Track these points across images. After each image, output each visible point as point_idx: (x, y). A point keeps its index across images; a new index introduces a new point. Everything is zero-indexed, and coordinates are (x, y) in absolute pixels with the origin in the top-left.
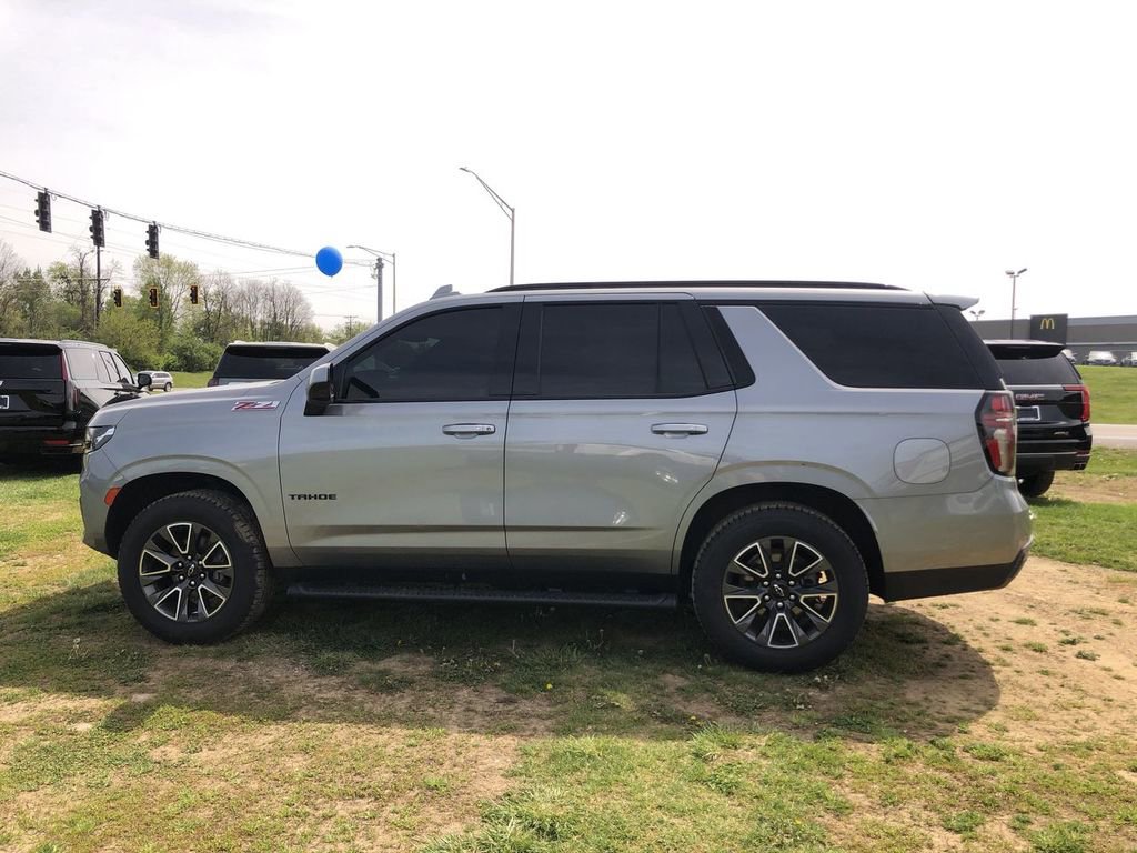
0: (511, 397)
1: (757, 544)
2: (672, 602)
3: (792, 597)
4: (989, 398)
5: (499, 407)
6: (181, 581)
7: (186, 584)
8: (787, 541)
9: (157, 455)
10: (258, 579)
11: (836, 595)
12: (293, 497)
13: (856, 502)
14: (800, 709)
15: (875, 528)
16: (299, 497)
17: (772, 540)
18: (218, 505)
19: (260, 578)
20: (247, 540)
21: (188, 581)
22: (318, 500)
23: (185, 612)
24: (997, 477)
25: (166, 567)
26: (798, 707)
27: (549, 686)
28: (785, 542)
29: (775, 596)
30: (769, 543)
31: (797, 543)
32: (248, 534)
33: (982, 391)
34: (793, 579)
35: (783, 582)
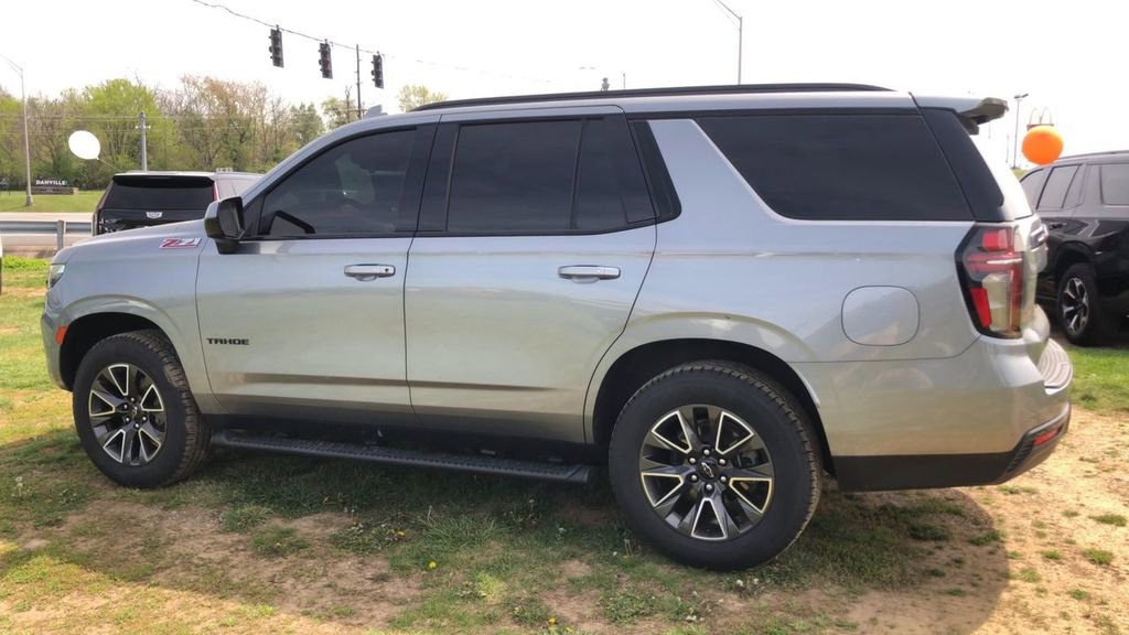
0: (416, 233)
1: (677, 413)
2: (582, 476)
3: (723, 478)
4: (980, 231)
5: (402, 244)
6: (127, 423)
7: (130, 426)
8: (712, 410)
9: (96, 294)
10: (188, 426)
11: (770, 480)
12: (210, 341)
13: (791, 365)
14: (690, 621)
15: (816, 400)
16: (216, 342)
17: (695, 410)
18: (150, 347)
19: (190, 425)
20: (176, 385)
21: (133, 422)
22: (233, 345)
23: (129, 455)
24: (985, 338)
25: (110, 408)
26: (689, 618)
27: (433, 565)
28: (709, 411)
29: (702, 475)
30: (691, 411)
31: (723, 414)
32: (177, 378)
33: (969, 224)
34: (722, 457)
35: (712, 460)
